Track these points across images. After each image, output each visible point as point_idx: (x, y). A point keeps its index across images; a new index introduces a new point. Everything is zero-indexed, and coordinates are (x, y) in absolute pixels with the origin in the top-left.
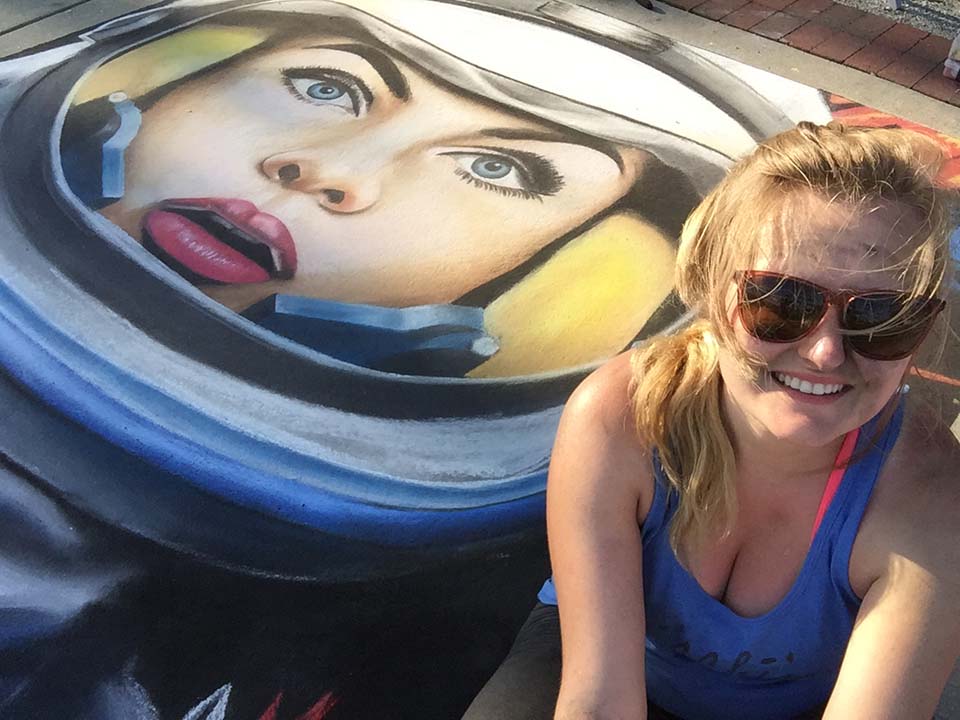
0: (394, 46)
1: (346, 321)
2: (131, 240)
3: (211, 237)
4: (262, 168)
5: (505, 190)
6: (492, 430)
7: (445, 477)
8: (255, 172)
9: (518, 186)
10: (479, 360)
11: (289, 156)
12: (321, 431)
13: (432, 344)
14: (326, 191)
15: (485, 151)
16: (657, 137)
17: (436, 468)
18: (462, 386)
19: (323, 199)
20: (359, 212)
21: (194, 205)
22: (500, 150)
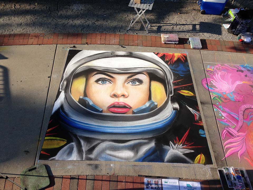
0: (102, 70)
1: (142, 109)
2: (111, 114)
3: (118, 108)
4: (111, 97)
5: (138, 85)
6: (165, 111)
7: (166, 117)
8: (111, 98)
9: (139, 83)
10: (157, 105)
11: (112, 93)
12: (153, 120)
13: (152, 106)
14: (122, 96)
15: (131, 81)
16: (145, 69)
17: (165, 117)
18: (158, 109)
19: (123, 97)
20: (128, 96)
21: (111, 106)
22: (132, 80)
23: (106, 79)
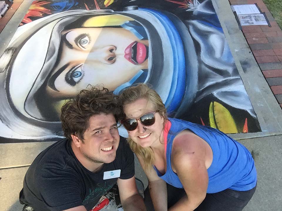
4: (113, 62)
8: (116, 62)
9: (87, 37)
11: (106, 62)
14: (111, 52)
15: (79, 45)
16: (55, 33)
23: (71, 72)
